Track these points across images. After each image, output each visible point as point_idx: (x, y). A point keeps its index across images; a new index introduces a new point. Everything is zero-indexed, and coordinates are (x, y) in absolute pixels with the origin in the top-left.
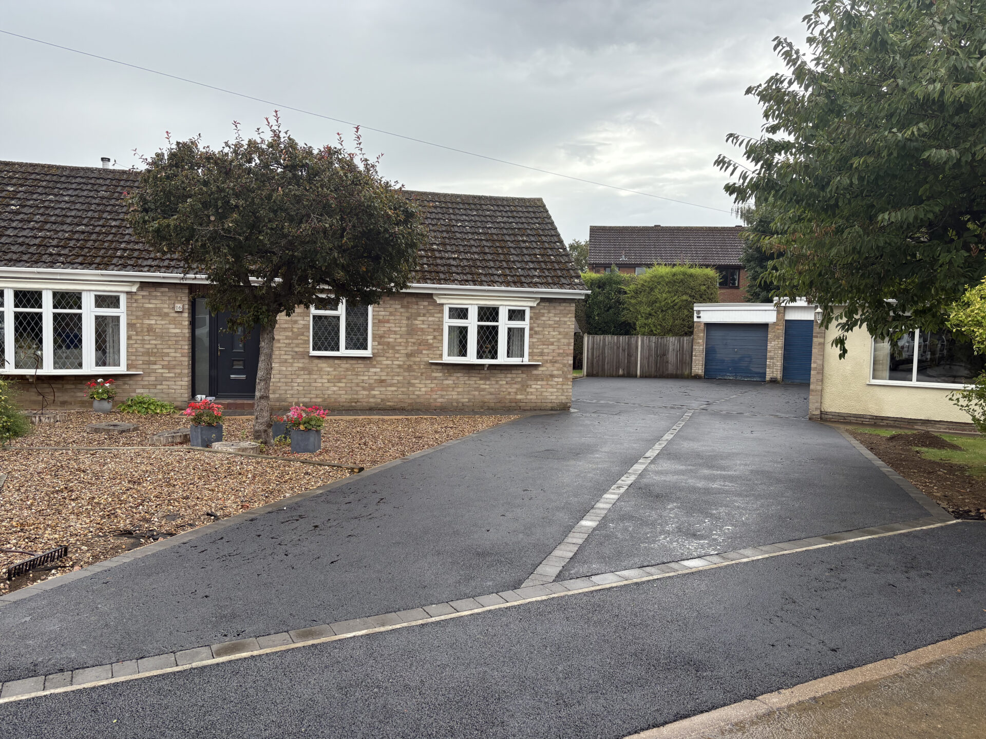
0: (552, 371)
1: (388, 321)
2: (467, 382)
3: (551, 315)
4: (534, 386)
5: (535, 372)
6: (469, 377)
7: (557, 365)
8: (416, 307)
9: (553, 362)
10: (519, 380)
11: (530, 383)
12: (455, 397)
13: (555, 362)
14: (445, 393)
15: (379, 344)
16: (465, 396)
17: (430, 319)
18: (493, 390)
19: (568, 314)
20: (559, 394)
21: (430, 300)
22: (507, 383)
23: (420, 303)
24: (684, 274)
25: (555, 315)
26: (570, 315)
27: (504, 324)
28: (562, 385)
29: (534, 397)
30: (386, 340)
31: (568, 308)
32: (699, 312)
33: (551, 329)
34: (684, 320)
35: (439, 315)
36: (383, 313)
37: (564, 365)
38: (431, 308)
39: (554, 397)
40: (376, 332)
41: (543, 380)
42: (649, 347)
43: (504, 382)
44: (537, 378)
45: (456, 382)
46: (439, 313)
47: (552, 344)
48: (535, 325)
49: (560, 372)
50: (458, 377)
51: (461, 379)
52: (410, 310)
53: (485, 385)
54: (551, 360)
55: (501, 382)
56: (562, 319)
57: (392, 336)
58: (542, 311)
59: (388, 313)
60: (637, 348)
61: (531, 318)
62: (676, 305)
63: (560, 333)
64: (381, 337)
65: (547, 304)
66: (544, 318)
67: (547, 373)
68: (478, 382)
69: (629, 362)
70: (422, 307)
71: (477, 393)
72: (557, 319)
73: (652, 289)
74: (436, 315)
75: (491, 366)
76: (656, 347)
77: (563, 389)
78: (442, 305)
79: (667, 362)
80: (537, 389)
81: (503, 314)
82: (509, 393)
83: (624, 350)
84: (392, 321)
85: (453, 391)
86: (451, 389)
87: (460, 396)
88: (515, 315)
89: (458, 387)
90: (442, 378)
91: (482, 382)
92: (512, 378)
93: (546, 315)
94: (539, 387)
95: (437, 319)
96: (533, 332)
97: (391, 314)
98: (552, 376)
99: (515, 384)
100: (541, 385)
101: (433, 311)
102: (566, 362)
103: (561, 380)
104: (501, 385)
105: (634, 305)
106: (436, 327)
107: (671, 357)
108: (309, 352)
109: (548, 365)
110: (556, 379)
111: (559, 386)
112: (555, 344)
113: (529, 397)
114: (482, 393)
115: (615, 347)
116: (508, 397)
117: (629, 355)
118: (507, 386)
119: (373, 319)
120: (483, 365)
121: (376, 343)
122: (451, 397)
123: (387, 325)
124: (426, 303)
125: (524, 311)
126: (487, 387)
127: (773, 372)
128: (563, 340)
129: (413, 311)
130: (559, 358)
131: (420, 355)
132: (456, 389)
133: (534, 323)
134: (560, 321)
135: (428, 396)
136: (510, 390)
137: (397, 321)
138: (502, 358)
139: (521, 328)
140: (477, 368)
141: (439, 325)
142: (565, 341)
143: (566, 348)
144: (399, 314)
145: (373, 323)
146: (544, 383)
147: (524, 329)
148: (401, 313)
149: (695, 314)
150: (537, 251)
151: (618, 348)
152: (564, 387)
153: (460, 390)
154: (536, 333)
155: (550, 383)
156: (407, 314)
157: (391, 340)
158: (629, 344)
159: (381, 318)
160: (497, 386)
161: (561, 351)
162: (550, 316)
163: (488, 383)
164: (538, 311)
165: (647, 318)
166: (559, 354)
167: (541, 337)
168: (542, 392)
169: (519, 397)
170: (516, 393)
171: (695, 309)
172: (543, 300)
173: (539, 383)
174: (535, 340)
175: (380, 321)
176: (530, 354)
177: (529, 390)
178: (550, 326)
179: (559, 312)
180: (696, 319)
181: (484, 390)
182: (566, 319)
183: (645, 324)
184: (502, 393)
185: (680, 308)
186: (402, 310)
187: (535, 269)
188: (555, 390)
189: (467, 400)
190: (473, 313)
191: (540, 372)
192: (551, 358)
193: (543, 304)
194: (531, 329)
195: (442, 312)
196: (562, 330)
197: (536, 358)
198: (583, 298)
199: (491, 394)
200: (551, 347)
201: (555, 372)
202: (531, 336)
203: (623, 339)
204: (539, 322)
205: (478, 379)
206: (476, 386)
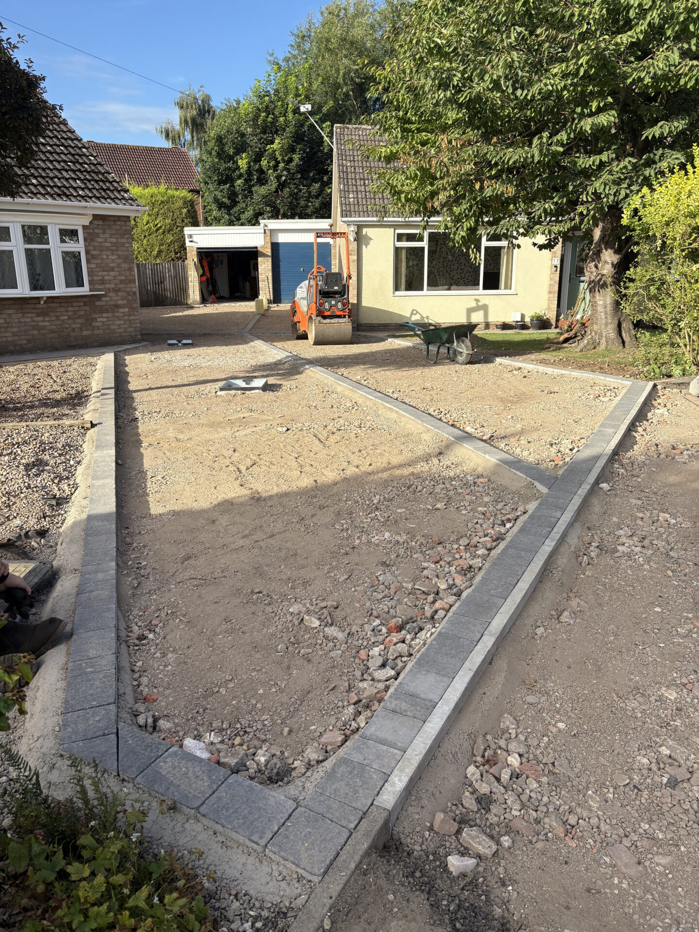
0: (116, 301)
2: (22, 320)
3: (107, 235)
5: (98, 303)
6: (24, 313)
7: (120, 294)
9: (116, 291)
10: (82, 313)
12: (9, 339)
13: (119, 290)
16: (23, 337)
18: (54, 327)
19: (125, 234)
20: (127, 326)
22: (69, 318)
25: (111, 236)
27: (56, 248)
28: (129, 315)
31: (124, 228)
32: (191, 236)
33: (109, 253)
37: (131, 294)
39: (122, 330)
41: (108, 312)
43: (66, 317)
44: (102, 310)
45: (8, 320)
47: (113, 270)
48: (91, 248)
49: (125, 302)
50: (10, 314)
51: (14, 316)
53: (44, 322)
54: (113, 289)
55: (62, 318)
56: (119, 240)
58: (96, 231)
61: (85, 239)
62: (159, 229)
63: (119, 257)
65: (101, 222)
66: (100, 240)
67: (112, 303)
68: (36, 319)
71: (36, 332)
72: (114, 240)
75: (48, 298)
77: (130, 321)
79: (165, 290)
80: (103, 322)
81: (53, 235)
82: (73, 330)
85: (6, 331)
87: (16, 338)
89: (12, 327)
91: (40, 319)
92: (74, 311)
93: (101, 235)
94: (105, 320)
98: (117, 306)
99: (78, 318)
100: (107, 317)
102: (129, 290)
103: (127, 310)
104: (63, 320)
107: (169, 284)
109: (112, 294)
110: (122, 310)
111: (126, 318)
112: (116, 269)
113: (96, 332)
114: (42, 331)
116: (72, 334)
118: (70, 322)
120: (38, 298)
122: (5, 339)
126: (47, 324)
127: (266, 294)
128: (124, 265)
132: (10, 330)
134: (117, 242)
136: (74, 326)
138: (60, 289)
139: (74, 252)
140: (31, 301)
143: (128, 273)
146: (110, 315)
149: (187, 240)
152: (132, 318)
153: (15, 330)
154: (94, 257)
155: (116, 314)
160: (58, 322)
161: (123, 278)
163: (47, 319)
166: (121, 281)
167: (100, 262)
168: (109, 325)
169: (85, 333)
170: (81, 329)
172: (96, 217)
173: (104, 315)
178: (108, 249)
179: (114, 232)
181: (44, 328)
184: (65, 330)
188: (122, 322)
189: (25, 342)
190: (16, 234)
191: (104, 303)
192: (113, 286)
193: (96, 222)
194: (87, 253)
196: (120, 253)
197: (97, 286)
199: (52, 332)
200: (112, 273)
201: (120, 302)
202: (88, 261)
205: (34, 315)
206: (33, 323)
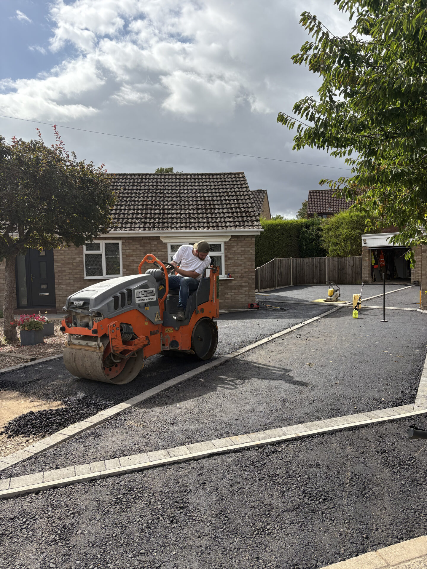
0: (241, 283)
4: (230, 294)
5: (230, 284)
7: (244, 279)
8: (149, 246)
9: (242, 277)
10: (220, 289)
11: (227, 291)
17: (159, 253)
20: (247, 298)
21: (158, 241)
23: (152, 243)
25: (242, 246)
26: (251, 246)
28: (249, 292)
29: (230, 300)
30: (132, 267)
31: (250, 242)
32: (365, 240)
36: (129, 251)
37: (249, 279)
38: (159, 246)
39: (244, 300)
40: (125, 263)
41: (235, 289)
42: (333, 264)
44: (231, 288)
46: (165, 249)
49: (247, 284)
52: (146, 248)
57: (135, 265)
58: (233, 244)
60: (325, 265)
61: (225, 249)
62: (352, 236)
64: (128, 266)
65: (236, 239)
66: (234, 249)
67: (238, 284)
69: (320, 274)
72: (243, 249)
76: (338, 264)
77: (249, 295)
78: (166, 244)
79: (346, 273)
83: (316, 267)
84: (134, 255)
88: (215, 247)
94: (233, 294)
95: (163, 253)
96: (227, 258)
97: (134, 251)
98: (242, 286)
101: (161, 248)
103: (247, 289)
105: (327, 238)
107: (348, 270)
108: (84, 277)
109: (238, 279)
110: (244, 289)
111: (246, 293)
112: (242, 265)
113: (227, 301)
117: (320, 270)
119: (123, 255)
121: (125, 270)
123: (131, 258)
124: (156, 243)
125: (220, 245)
127: (416, 277)
128: (248, 263)
130: (246, 275)
133: (228, 252)
137: (138, 255)
141: (165, 257)
143: (250, 267)
144: (139, 251)
147: (221, 257)
149: (363, 242)
151: (313, 266)
155: (240, 291)
158: (320, 263)
161: (247, 270)
162: (238, 248)
164: (230, 245)
166: (245, 272)
167: (233, 261)
168: (235, 297)
171: (363, 238)
172: (233, 237)
173: (233, 291)
174: (229, 264)
175: (127, 256)
176: (226, 273)
177: (226, 296)
178: (238, 254)
179: (244, 244)
180: (363, 245)
182: (249, 249)
183: (334, 250)
185: (355, 238)
186: (140, 248)
187: (229, 217)
188: (244, 295)
191: (233, 284)
192: (240, 275)
193: (233, 240)
196: (246, 256)
198: (260, 234)
200: (240, 268)
202: (226, 261)
204: (231, 251)
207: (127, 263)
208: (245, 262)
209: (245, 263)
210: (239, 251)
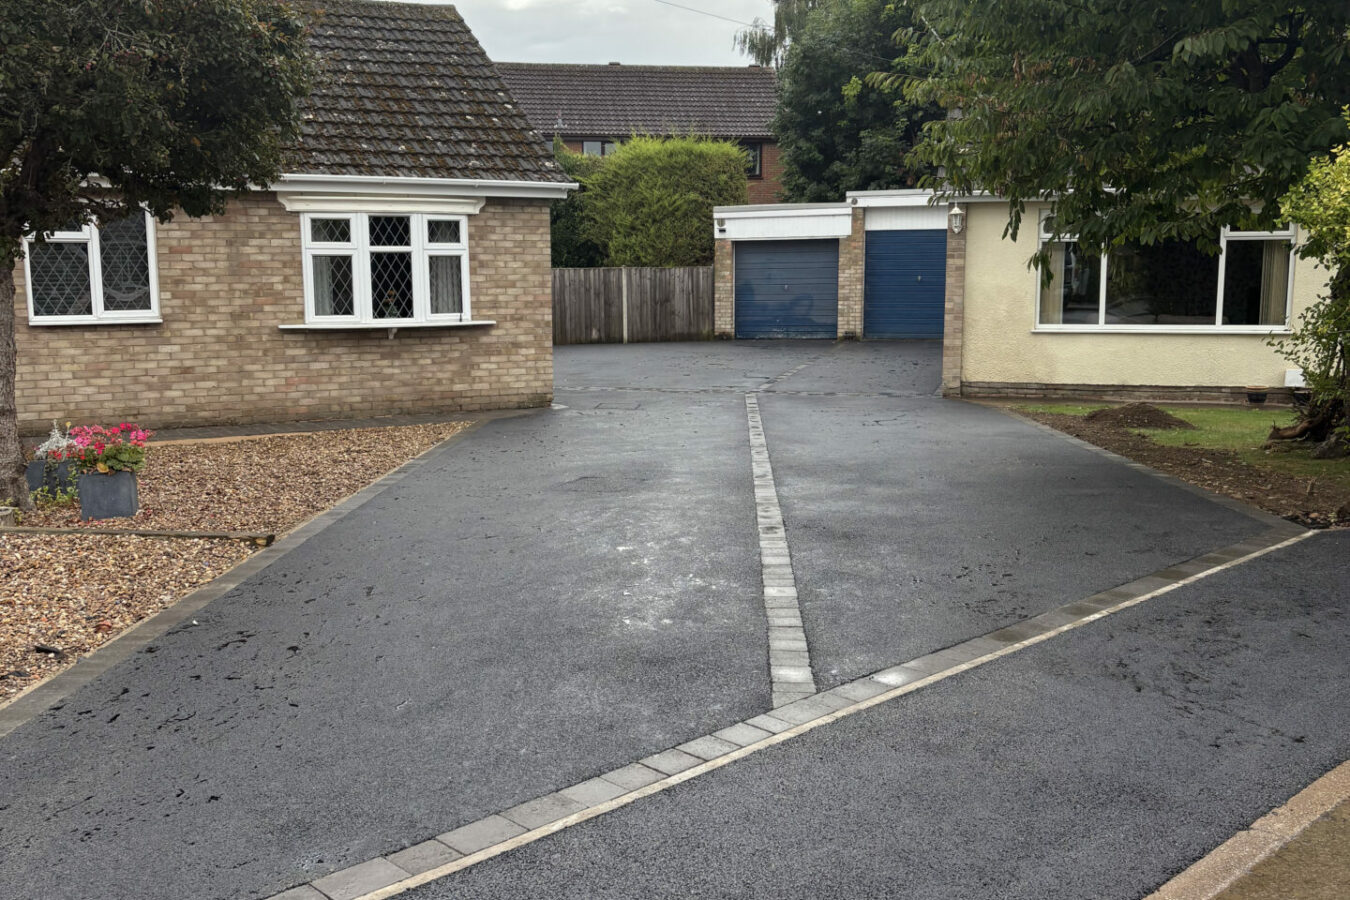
0: (516, 336)
1: (189, 250)
2: (357, 364)
3: (508, 230)
4: (484, 366)
5: (485, 339)
6: (361, 353)
7: (524, 324)
8: (243, 219)
9: (517, 319)
10: (457, 354)
11: (477, 359)
12: (334, 394)
13: (521, 319)
14: (314, 387)
15: (174, 296)
16: (355, 392)
17: (275, 242)
18: (408, 376)
19: (538, 228)
20: (532, 378)
21: (270, 205)
22: (434, 363)
23: (251, 212)
24: (690, 153)
25: (515, 230)
26: (541, 230)
27: (420, 249)
28: (536, 360)
29: (485, 386)
30: (188, 287)
31: (536, 217)
32: (722, 221)
33: (508, 258)
34: (692, 237)
35: (293, 235)
36: (178, 234)
37: (537, 324)
38: (274, 220)
39: (523, 385)
40: (165, 273)
41: (499, 353)
42: (641, 286)
43: (429, 361)
44: (489, 351)
45: (334, 364)
46: (292, 230)
47: (513, 285)
48: (479, 250)
49: (531, 338)
50: (338, 355)
51: (345, 358)
52: (233, 227)
53: (393, 369)
54: (512, 317)
55: (422, 362)
56: (528, 237)
57: (198, 279)
58: (490, 223)
59: (187, 234)
60: (620, 289)
61: (471, 237)
62: (677, 209)
63: (526, 264)
64: (177, 282)
65: (499, 210)
66: (494, 237)
67: (508, 339)
68: (379, 363)
69: (608, 315)
70: (256, 219)
71: (377, 384)
72: (519, 237)
73: (633, 182)
74: (285, 235)
75: (401, 330)
76: (654, 287)
77: (537, 369)
78: (297, 213)
79: (673, 313)
80: (490, 371)
81: (418, 230)
82: (439, 382)
83: (597, 295)
84: (195, 250)
85: (330, 382)
86: (325, 379)
87: (344, 392)
88: (442, 230)
89: (340, 375)
90: (307, 359)
91: (385, 362)
92: (442, 352)
93: (498, 230)
94: (494, 366)
95: (288, 243)
96: (476, 263)
97: (194, 235)
98: (517, 345)
99: (449, 362)
100: (498, 363)
101: (279, 227)
102: (539, 317)
103: (532, 351)
104: (422, 366)
105: (601, 212)
106: (287, 258)
107: (679, 304)
108: (26, 319)
109: (508, 325)
110: (524, 351)
111: (530, 364)
112: (518, 284)
113: (476, 386)
114: (387, 383)
115: (583, 290)
116: (437, 388)
117: (608, 304)
118: (435, 368)
119: (158, 246)
120: (385, 331)
121: (168, 295)
122: (326, 394)
123: (187, 257)
124: (263, 212)
125: (457, 224)
126: (396, 371)
127: (848, 321)
128: (532, 278)
129: (239, 228)
130: (526, 312)
131: (259, 315)
132: (336, 379)
133: (478, 245)
134: (524, 241)
135: (279, 396)
136: (440, 375)
137: (208, 250)
138: (422, 315)
139: (451, 257)
140: (373, 335)
141: (292, 254)
142: (536, 279)
143: (538, 291)
144: (210, 234)
145: (159, 255)
146: (503, 358)
147: (458, 258)
148: (215, 232)
149: (717, 227)
150: (466, 108)
151: (587, 290)
152: (540, 364)
153: (344, 379)
154: (482, 265)
156: (226, 235)
157: (198, 287)
158: (606, 283)
159: (174, 243)
160: (415, 369)
161: (530, 298)
162: (506, 233)
163: (397, 363)
164: (482, 223)
165: (629, 235)
166: (527, 304)
167: (492, 272)
168: (499, 376)
169: (458, 387)
170: (452, 381)
171: (716, 215)
172: (490, 201)
173: (493, 359)
174: (480, 279)
175: (172, 250)
176: (475, 305)
177: (476, 373)
178: (507, 251)
179: (521, 224)
180: (717, 235)
181: (390, 377)
182: (535, 238)
183: (626, 246)
184: (425, 382)
185: (685, 215)
186: (216, 227)
187: (469, 143)
188: (523, 371)
189: (358, 399)
190: (360, 230)
191: (494, 340)
192: (512, 311)
193: (491, 209)
194: (472, 257)
195: (296, 227)
196: (529, 258)
197: (485, 312)
198: (565, 197)
199: (405, 384)
200: (511, 291)
201: (522, 338)
202: (473, 271)
203: (594, 274)
204: (486, 243)
205: (378, 356)
206: (375, 370)
207: (172, 273)
208: (525, 276)
209: (524, 278)
210: (509, 244)
